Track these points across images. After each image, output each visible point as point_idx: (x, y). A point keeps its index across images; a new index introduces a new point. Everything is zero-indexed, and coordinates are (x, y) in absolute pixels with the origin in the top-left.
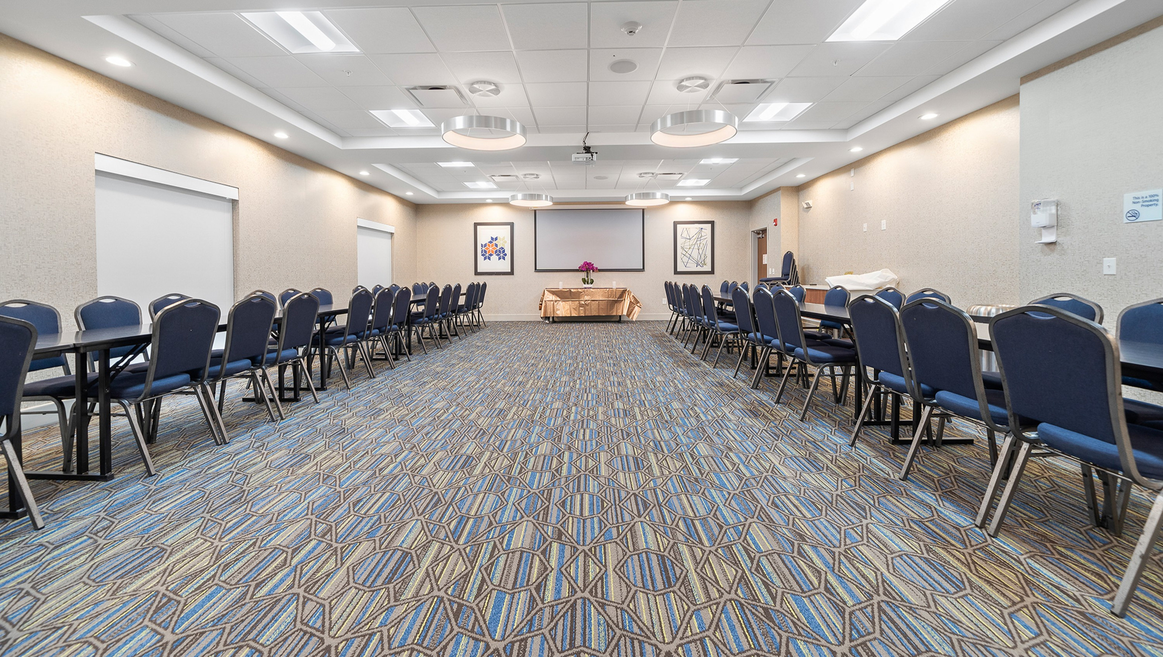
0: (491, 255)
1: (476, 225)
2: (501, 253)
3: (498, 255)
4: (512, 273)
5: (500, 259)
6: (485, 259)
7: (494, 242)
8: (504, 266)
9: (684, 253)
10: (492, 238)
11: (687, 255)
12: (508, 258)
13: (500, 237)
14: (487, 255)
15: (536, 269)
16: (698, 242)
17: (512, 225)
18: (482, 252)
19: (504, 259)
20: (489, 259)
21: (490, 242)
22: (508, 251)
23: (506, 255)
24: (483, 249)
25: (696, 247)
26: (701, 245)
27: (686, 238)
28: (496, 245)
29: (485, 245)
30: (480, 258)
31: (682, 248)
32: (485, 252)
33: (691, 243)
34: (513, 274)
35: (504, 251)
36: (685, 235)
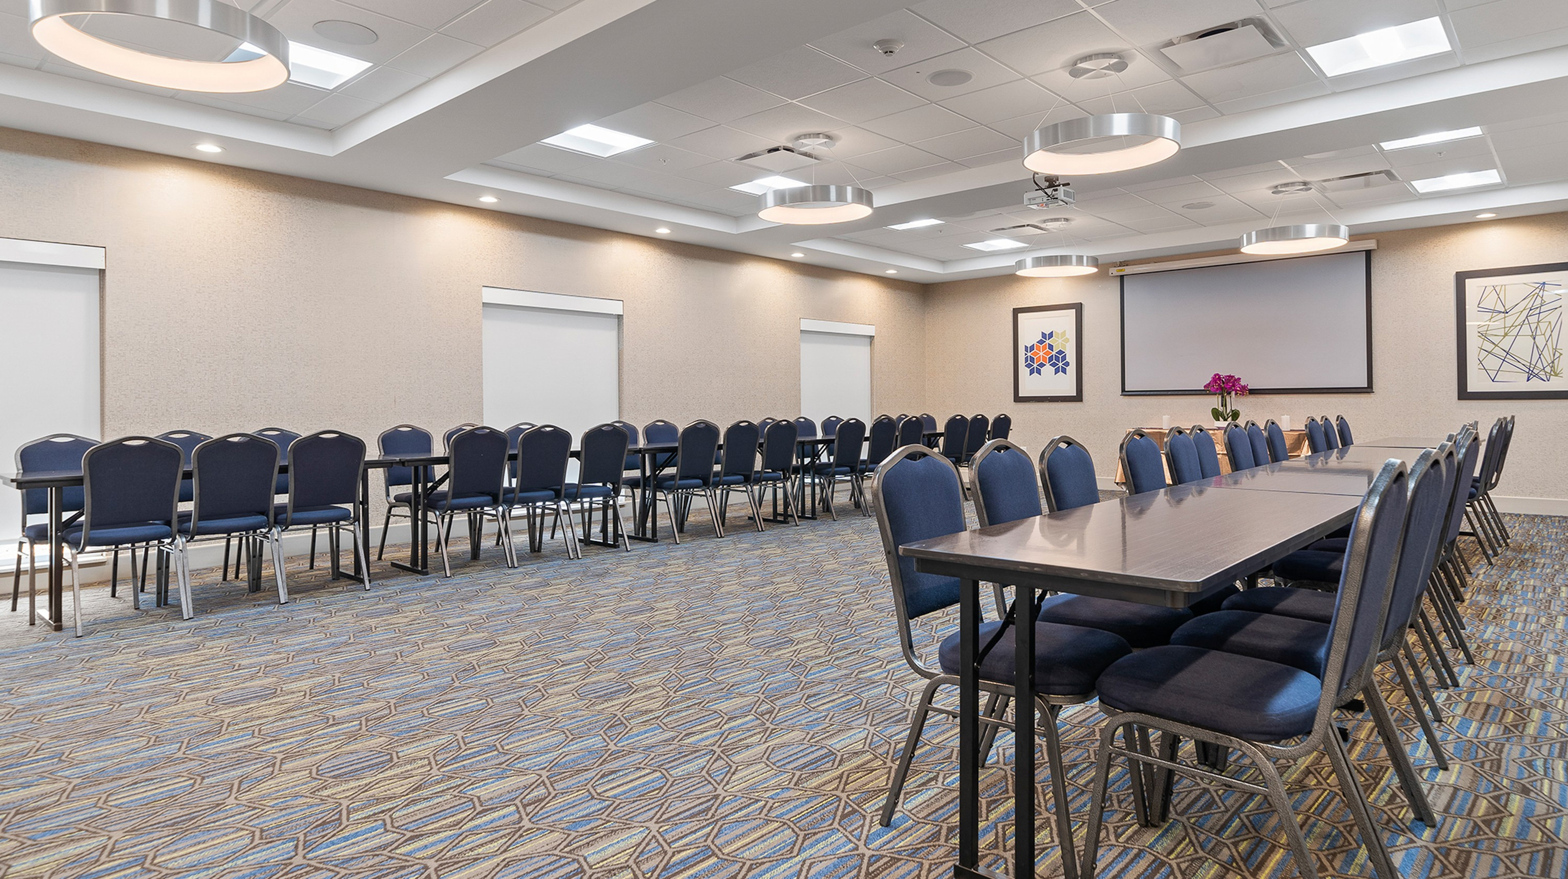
0: (1042, 365)
1: (1016, 312)
2: (1058, 362)
3: (1053, 365)
4: (1078, 398)
5: (1057, 371)
6: (1032, 372)
7: (1047, 342)
8: (1066, 385)
9: (1488, 346)
10: (1044, 335)
11: (1497, 351)
12: (1072, 369)
13: (1057, 330)
14: (1035, 365)
15: (1123, 390)
16: (1533, 319)
17: (1078, 308)
18: (1026, 361)
19: (1064, 371)
20: (1039, 372)
21: (1041, 342)
22: (1071, 358)
23: (1067, 364)
24: (1029, 354)
25: (1526, 329)
26: (1543, 326)
27: (1494, 311)
28: (1051, 347)
29: (1032, 348)
30: (1023, 371)
31: (1484, 336)
32: (1032, 360)
33: (1510, 321)
34: (1081, 400)
35: (1064, 358)
36: (1490, 302)
